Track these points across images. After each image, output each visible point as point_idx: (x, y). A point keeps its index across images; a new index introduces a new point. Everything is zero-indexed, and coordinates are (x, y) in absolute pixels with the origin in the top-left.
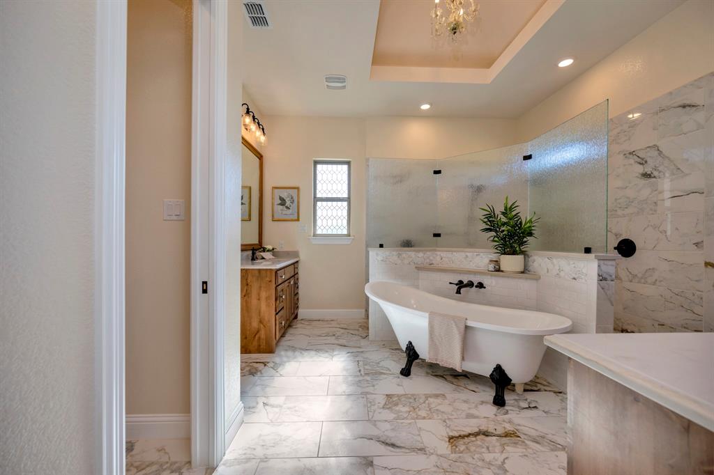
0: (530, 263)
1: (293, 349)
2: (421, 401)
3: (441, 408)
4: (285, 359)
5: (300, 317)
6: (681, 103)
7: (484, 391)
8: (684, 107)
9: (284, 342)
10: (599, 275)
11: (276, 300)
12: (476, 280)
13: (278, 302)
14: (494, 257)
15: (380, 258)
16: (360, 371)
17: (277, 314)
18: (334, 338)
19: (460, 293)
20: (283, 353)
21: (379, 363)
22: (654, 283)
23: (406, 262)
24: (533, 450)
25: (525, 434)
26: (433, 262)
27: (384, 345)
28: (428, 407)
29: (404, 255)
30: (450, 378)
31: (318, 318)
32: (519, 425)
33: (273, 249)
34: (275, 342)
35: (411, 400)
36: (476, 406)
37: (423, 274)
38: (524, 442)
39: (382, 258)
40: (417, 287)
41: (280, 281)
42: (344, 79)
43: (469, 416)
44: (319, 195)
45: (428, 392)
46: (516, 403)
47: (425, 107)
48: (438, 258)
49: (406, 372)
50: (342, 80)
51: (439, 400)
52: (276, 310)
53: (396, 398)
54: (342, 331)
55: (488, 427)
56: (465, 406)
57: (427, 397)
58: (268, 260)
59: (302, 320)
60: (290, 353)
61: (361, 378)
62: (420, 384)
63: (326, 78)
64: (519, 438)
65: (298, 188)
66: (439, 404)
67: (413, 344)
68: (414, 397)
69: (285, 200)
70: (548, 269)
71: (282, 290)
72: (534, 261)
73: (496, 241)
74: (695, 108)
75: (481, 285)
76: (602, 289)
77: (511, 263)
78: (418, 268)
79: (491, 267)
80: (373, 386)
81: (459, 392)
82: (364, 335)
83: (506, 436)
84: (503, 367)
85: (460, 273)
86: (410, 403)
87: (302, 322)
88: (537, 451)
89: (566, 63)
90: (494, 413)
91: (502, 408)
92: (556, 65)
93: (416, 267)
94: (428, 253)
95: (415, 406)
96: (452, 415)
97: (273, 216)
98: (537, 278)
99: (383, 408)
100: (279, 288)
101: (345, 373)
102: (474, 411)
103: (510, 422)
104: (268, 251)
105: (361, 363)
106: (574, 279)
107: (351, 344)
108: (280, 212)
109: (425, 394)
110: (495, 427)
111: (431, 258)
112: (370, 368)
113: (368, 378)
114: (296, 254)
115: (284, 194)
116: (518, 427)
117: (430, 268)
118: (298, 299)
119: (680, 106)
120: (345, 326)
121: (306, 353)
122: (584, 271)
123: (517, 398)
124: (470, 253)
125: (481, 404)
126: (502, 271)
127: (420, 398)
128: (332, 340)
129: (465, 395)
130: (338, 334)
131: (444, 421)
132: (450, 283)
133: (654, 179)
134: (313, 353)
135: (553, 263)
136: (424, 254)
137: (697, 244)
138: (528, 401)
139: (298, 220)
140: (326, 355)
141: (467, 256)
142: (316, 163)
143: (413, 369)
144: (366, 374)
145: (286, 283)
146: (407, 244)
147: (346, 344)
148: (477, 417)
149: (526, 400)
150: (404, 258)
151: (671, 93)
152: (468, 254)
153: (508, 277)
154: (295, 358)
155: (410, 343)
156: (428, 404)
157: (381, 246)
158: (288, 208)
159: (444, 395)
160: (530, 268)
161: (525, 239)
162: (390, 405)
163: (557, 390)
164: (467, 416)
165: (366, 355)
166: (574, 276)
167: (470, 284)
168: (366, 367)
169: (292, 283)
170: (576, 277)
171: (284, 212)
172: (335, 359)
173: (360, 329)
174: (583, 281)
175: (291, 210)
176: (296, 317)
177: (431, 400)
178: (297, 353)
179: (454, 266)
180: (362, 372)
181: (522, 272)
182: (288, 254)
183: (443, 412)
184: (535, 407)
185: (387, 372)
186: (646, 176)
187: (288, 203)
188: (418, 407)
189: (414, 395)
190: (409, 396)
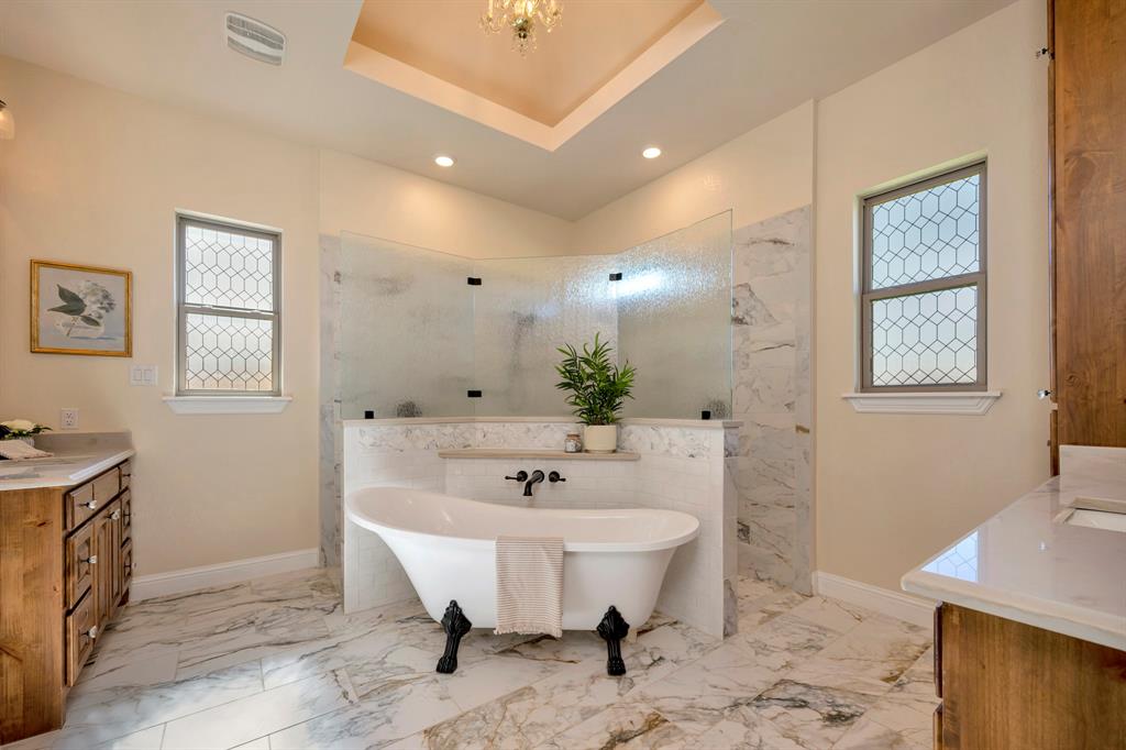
0: (624, 436)
1: (131, 692)
2: (497, 717)
3: (535, 717)
4: (104, 734)
5: (134, 598)
6: (772, 237)
7: (587, 655)
8: (775, 242)
9: (98, 681)
10: (726, 449)
11: (66, 573)
12: (547, 468)
13: (73, 579)
14: (572, 428)
15: (368, 440)
16: (345, 694)
17: (69, 613)
18: (253, 629)
19: (530, 494)
20: (93, 717)
21: (382, 662)
22: (747, 455)
23: (421, 444)
24: (692, 735)
25: (671, 712)
26: (470, 442)
27: (380, 616)
28: (515, 724)
29: (417, 432)
30: (526, 650)
31: (194, 589)
32: (657, 699)
33: (37, 430)
34: (63, 692)
35: (478, 724)
36: (588, 691)
37: (454, 467)
38: (675, 727)
39: (372, 441)
40: (442, 490)
41: (80, 517)
42: (282, 42)
43: (587, 713)
44: (191, 298)
45: (501, 692)
46: (636, 661)
47: (444, 161)
48: (479, 436)
49: (447, 665)
50: (276, 42)
51: (526, 703)
52: (65, 603)
53: (448, 732)
54: (272, 607)
55: (620, 723)
56: (570, 698)
57: (505, 702)
58: (18, 463)
59: (144, 602)
60: (121, 710)
61: (353, 713)
62: (482, 679)
63: (230, 20)
64: (667, 724)
65: (128, 275)
66: (531, 710)
67: (460, 605)
68: (482, 714)
69: (80, 301)
70: (652, 444)
71: (88, 542)
72: (631, 433)
73: (577, 404)
74: (784, 246)
75: (555, 477)
76: (728, 467)
77: (599, 436)
78: (443, 456)
79: (571, 446)
80: (389, 721)
81: (553, 673)
82: (330, 604)
83: (650, 728)
84: (619, 610)
85: (522, 459)
86: (479, 729)
87: (147, 608)
88: (698, 736)
89: (652, 153)
90: (617, 691)
91: (624, 676)
92: (641, 154)
93: (440, 454)
94: (462, 426)
95: (489, 731)
96: (560, 724)
97: (33, 339)
98: (634, 458)
100: (78, 539)
101: (307, 714)
102: (588, 702)
103: (644, 699)
104: (20, 434)
105: (342, 674)
106: (692, 456)
107: (305, 633)
108: (64, 331)
109: (497, 700)
110: (630, 718)
111: (467, 435)
112: (367, 679)
113: (370, 706)
114: (121, 440)
115: (78, 285)
116: (657, 704)
117: (465, 453)
118: (130, 553)
119: (771, 241)
120: (274, 594)
121: (177, 694)
122: (706, 444)
123: (633, 651)
124: (533, 424)
125: (593, 683)
126: (587, 451)
127: (494, 710)
128: (250, 636)
129: (564, 674)
130: (262, 616)
131: (553, 744)
132: (507, 478)
133: (745, 326)
134: (199, 687)
135: (660, 435)
136: (455, 428)
137: (788, 405)
138: (649, 650)
139: (128, 353)
140: (243, 679)
141: (529, 430)
142: (183, 221)
143: (463, 654)
144: (362, 697)
145: (99, 521)
146: (409, 411)
147: (289, 636)
148: (596, 711)
149: (645, 650)
150: (417, 437)
151: (762, 223)
152: (531, 426)
153: (596, 460)
154: (143, 718)
155: (454, 604)
156: (512, 717)
157: (369, 415)
158: (88, 320)
159: (531, 688)
160: (626, 444)
161: (618, 401)
163: (671, 621)
164: (582, 715)
165: (347, 652)
166: (691, 451)
167: (539, 476)
168: (358, 680)
169: (116, 516)
170: (694, 452)
171: (80, 332)
172: (271, 681)
173: (314, 593)
174: (705, 458)
175: (101, 330)
176: (125, 599)
177: (513, 707)
178: (147, 702)
179: (506, 447)
180: (352, 696)
181: (614, 451)
182: (92, 444)
183: (542, 725)
184: (661, 658)
185: (410, 676)
186: (738, 321)
187: (92, 308)
188: (496, 733)
189: (479, 708)
190: (471, 714)
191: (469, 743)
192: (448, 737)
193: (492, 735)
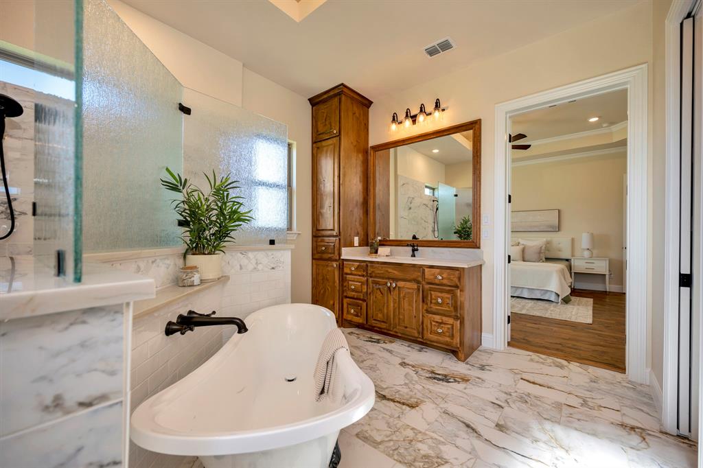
2: (392, 443)
28: (393, 434)
35: (402, 451)
57: (377, 444)
68: (393, 452)
86: (406, 449)
99: (447, 462)
109: (376, 448)
127: (387, 447)
156: (388, 437)
162: (435, 460)
177: (379, 439)
188: (404, 440)
189: (388, 455)
190: (396, 457)
191: (419, 450)
192: (420, 462)
193: (407, 442)
